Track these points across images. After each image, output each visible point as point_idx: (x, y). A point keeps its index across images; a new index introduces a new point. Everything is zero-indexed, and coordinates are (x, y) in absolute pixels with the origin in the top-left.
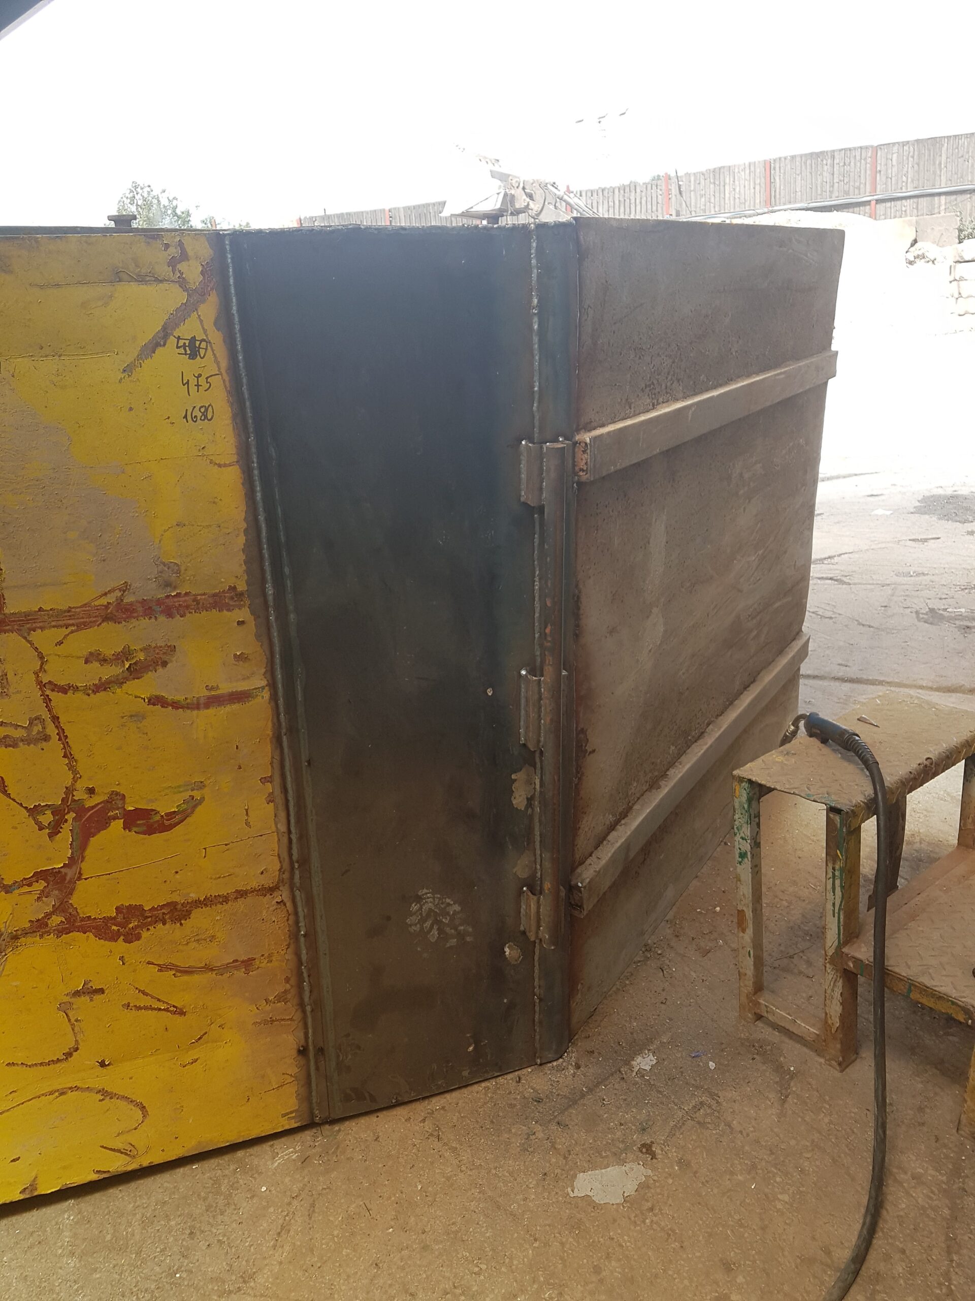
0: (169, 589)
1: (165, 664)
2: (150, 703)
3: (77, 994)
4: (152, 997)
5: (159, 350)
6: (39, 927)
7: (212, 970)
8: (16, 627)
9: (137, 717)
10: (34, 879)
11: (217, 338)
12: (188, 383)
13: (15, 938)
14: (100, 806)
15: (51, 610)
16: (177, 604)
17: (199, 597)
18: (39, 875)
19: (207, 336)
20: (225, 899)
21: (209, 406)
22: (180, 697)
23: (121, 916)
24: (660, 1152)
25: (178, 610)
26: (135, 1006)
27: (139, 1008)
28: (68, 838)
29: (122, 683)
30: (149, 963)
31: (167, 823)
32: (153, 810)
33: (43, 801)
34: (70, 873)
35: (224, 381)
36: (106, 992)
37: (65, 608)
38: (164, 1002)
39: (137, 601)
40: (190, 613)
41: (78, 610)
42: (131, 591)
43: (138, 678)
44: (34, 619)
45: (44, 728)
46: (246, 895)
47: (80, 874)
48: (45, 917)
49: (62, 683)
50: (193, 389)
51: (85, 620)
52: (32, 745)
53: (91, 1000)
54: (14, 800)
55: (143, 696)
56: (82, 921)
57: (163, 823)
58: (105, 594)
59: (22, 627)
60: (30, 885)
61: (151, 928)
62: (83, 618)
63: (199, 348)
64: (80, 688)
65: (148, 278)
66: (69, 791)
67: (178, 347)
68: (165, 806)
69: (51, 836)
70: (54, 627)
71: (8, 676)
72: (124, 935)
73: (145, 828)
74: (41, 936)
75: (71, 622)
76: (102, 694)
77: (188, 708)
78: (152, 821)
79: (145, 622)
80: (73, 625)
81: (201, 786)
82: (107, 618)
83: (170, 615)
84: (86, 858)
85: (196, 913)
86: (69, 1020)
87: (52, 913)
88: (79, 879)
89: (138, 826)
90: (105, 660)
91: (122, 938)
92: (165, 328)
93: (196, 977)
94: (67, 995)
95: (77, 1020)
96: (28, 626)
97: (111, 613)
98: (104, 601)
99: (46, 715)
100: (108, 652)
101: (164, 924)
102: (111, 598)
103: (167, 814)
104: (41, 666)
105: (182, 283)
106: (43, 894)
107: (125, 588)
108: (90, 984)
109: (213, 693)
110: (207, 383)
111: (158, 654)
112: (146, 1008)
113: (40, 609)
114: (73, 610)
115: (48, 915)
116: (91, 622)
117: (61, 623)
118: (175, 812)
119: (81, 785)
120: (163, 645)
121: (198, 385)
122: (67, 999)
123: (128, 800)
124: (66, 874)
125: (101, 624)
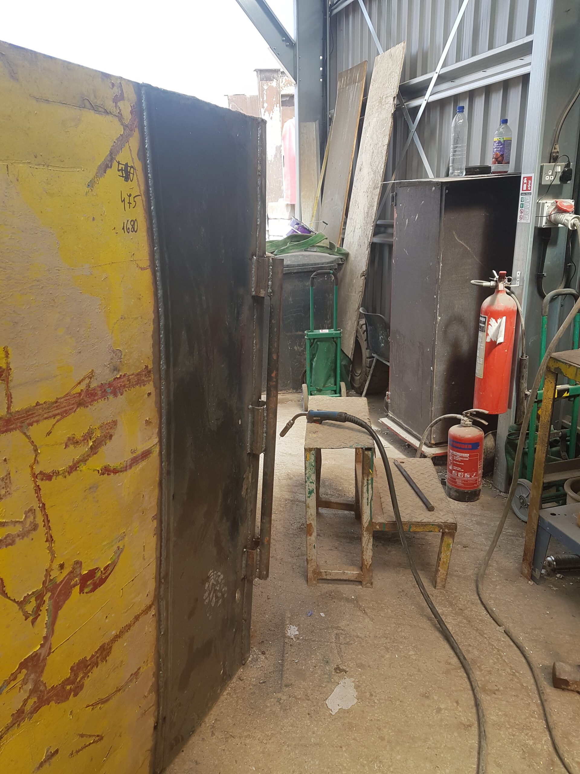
0: (115, 372)
1: (111, 437)
3: (41, 765)
4: (87, 736)
5: (108, 170)
6: (18, 717)
7: (120, 690)
8: (19, 424)
9: (93, 488)
10: (18, 671)
11: (138, 165)
12: (124, 200)
14: (66, 578)
15: (45, 403)
16: (119, 385)
17: (130, 377)
18: (22, 666)
19: (133, 163)
20: (129, 626)
21: (136, 220)
22: (117, 464)
23: (73, 675)
24: (345, 667)
25: (119, 389)
26: (75, 752)
27: (77, 752)
28: (45, 619)
29: (86, 461)
30: (87, 707)
31: (104, 577)
32: (97, 569)
33: (30, 590)
34: (44, 652)
35: (143, 200)
36: (60, 750)
37: (54, 400)
38: (93, 736)
39: (98, 386)
40: (126, 391)
41: (62, 400)
42: (95, 377)
43: (95, 454)
44: (32, 414)
45: (34, 518)
46: (139, 617)
47: (50, 649)
48: (23, 704)
49: (49, 471)
50: (127, 205)
52: (25, 538)
53: (50, 765)
54: (9, 598)
55: (98, 469)
56: (48, 693)
57: (102, 577)
58: (79, 383)
59: (23, 424)
60: (15, 679)
61: (90, 675)
62: (65, 407)
63: (130, 172)
64: (61, 472)
65: (100, 109)
66: (48, 572)
67: (119, 170)
68: (104, 562)
69: (33, 622)
70: (46, 418)
71: (11, 475)
72: (74, 691)
73: (91, 587)
74: (18, 726)
75: (57, 412)
77: (121, 472)
78: (95, 578)
79: (101, 403)
80: (58, 414)
81: (123, 536)
82: (80, 404)
83: (115, 395)
84: (55, 632)
85: (115, 647)
88: (50, 653)
89: (88, 586)
90: (77, 442)
91: (72, 694)
92: (111, 153)
93: (109, 703)
96: (27, 421)
97: (83, 399)
98: (78, 390)
99: (36, 505)
100: (80, 435)
101: (97, 666)
102: (83, 386)
103: (104, 569)
104: (35, 459)
105: (120, 117)
106: (23, 683)
107: (91, 376)
108: (50, 751)
109: (134, 455)
110: (134, 201)
111: (107, 429)
112: (81, 749)
113: (38, 404)
114: (59, 401)
115: (25, 702)
116: (70, 409)
117: (50, 414)
118: (108, 565)
119: (56, 564)
120: (110, 421)
121: (129, 203)
123: (84, 565)
124: (40, 654)
125: (76, 410)
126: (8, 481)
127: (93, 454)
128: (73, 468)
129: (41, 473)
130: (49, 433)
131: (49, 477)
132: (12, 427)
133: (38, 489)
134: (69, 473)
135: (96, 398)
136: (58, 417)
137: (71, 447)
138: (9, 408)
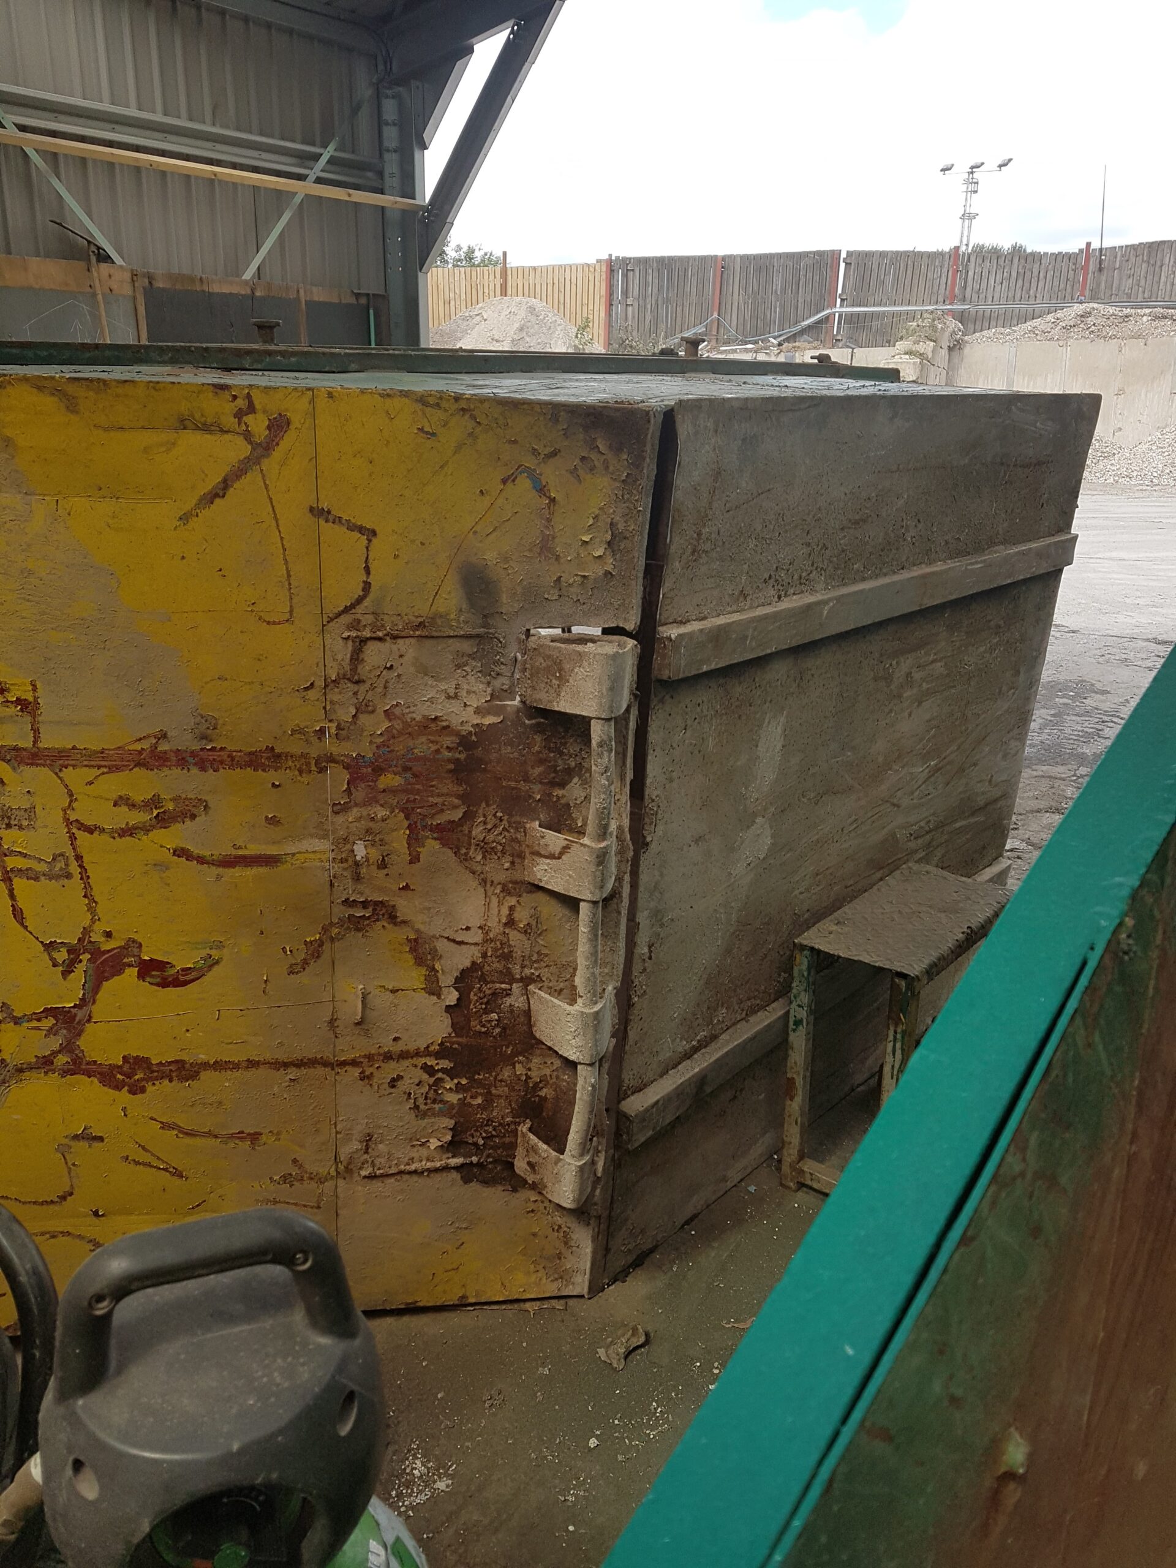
0: (204, 742)
1: (193, 817)
2: (174, 854)
3: (76, 1137)
4: (153, 1155)
6: (46, 1063)
7: (216, 1137)
8: (48, 762)
9: (161, 866)
10: (43, 1015)
13: (21, 1070)
14: (116, 951)
15: (84, 749)
16: (211, 758)
17: (234, 754)
18: (49, 1012)
20: (236, 1066)
22: (206, 853)
23: (127, 1066)
25: (211, 764)
26: (134, 1160)
27: (137, 1163)
28: (81, 979)
29: (149, 831)
30: (152, 1119)
31: (182, 978)
32: (168, 963)
33: (60, 938)
34: (80, 1014)
36: (106, 1141)
37: (100, 749)
38: (164, 1162)
39: (171, 751)
40: (224, 768)
41: (111, 752)
42: (166, 739)
43: (165, 828)
44: (67, 756)
45: (67, 865)
46: (258, 1065)
47: (90, 1017)
48: (51, 1054)
49: (89, 823)
51: (117, 763)
52: (53, 881)
53: (90, 1146)
54: (31, 933)
55: (168, 847)
56: (87, 1064)
57: (177, 978)
58: (140, 740)
59: (54, 763)
60: (39, 1020)
61: (157, 1083)
62: (115, 761)
64: (106, 831)
65: (213, 428)
66: (86, 931)
68: (180, 961)
69: (65, 974)
70: (86, 766)
71: (36, 810)
72: (129, 1086)
73: (158, 980)
74: (46, 1073)
75: (103, 763)
76: (128, 839)
77: (213, 864)
78: (166, 974)
79: (177, 771)
80: (105, 766)
81: (220, 946)
82: (138, 764)
83: (203, 769)
84: (97, 1002)
85: (205, 1075)
86: (66, 1163)
87: (59, 1052)
88: (89, 1021)
89: (153, 977)
90: (134, 806)
91: (126, 1088)
92: (225, 480)
93: (198, 1142)
94: (66, 1137)
95: (74, 1164)
96: (61, 762)
97: (144, 759)
98: (138, 746)
99: (70, 853)
100: (138, 798)
101: (171, 1081)
102: (146, 745)
103: (183, 970)
104: (70, 804)
105: (247, 436)
106: (51, 1032)
107: (160, 736)
108: (90, 1131)
109: (240, 852)
111: (187, 805)
112: (145, 1164)
113: (74, 748)
114: (106, 752)
115: (55, 1053)
116: (124, 766)
117: (92, 763)
118: (190, 968)
119: (99, 928)
120: (193, 797)
122: (66, 1141)
123: (144, 949)
124: (75, 1015)
125: (132, 769)
126: (32, 814)
127: (161, 828)
128: (128, 832)
129: (77, 821)
130: (90, 783)
131: (90, 830)
132: (40, 762)
133: (73, 838)
134: (120, 836)
135: (169, 763)
136: (105, 770)
137: (125, 809)
138: (35, 742)
